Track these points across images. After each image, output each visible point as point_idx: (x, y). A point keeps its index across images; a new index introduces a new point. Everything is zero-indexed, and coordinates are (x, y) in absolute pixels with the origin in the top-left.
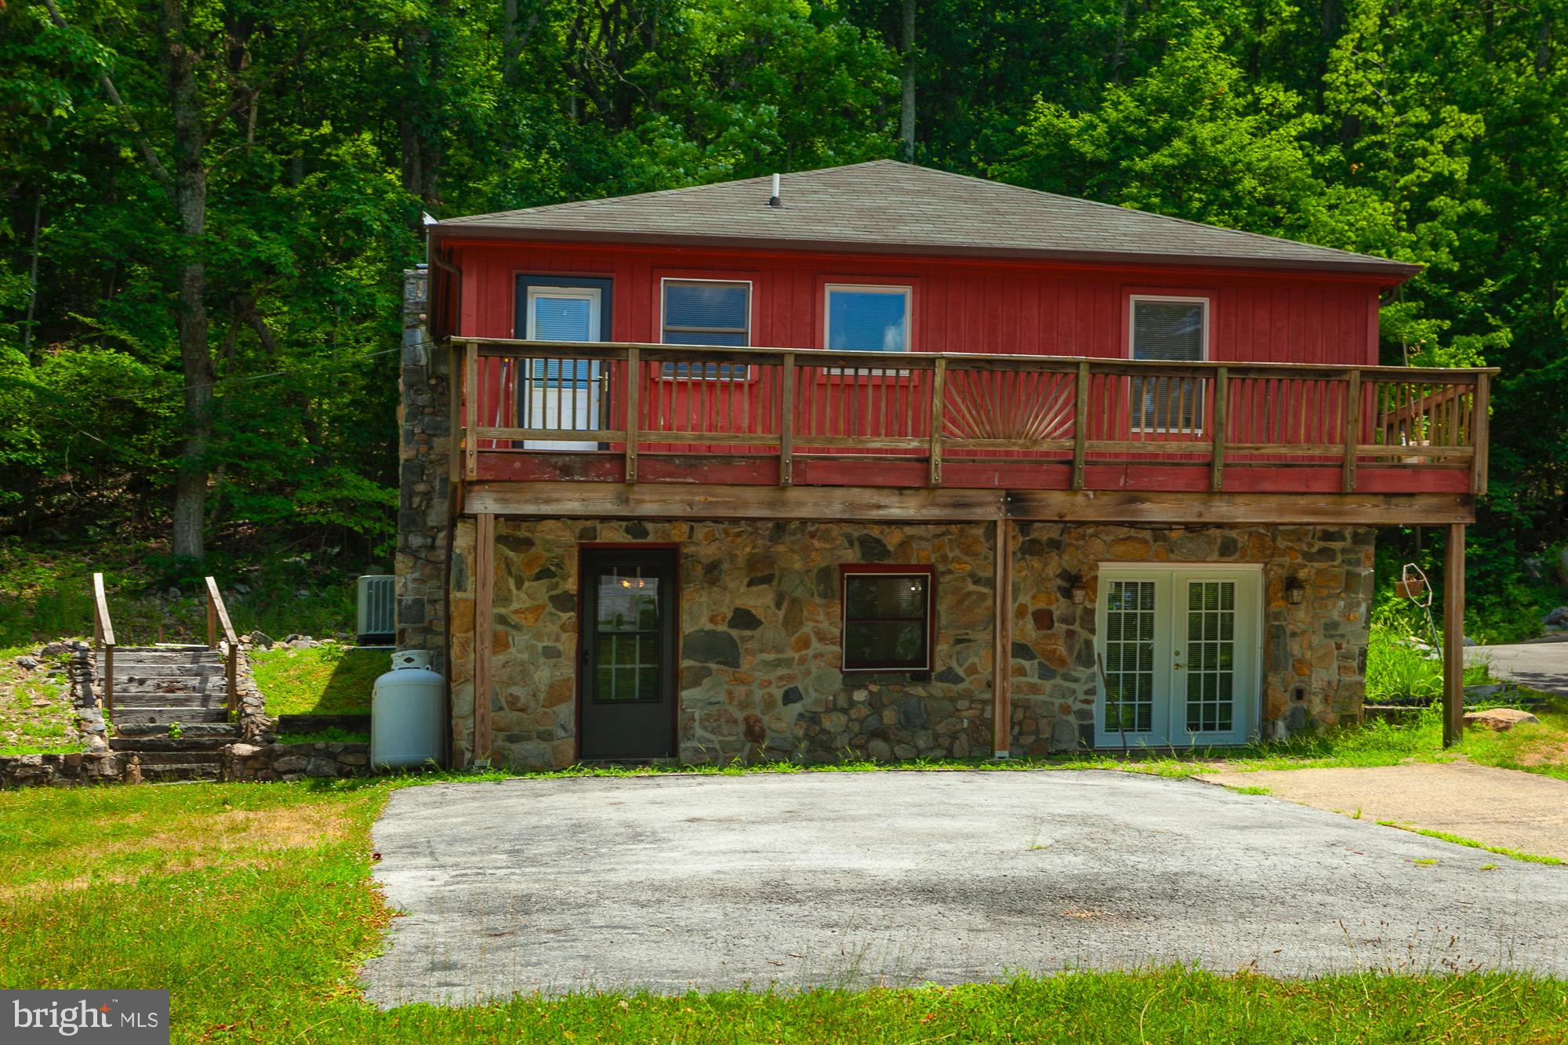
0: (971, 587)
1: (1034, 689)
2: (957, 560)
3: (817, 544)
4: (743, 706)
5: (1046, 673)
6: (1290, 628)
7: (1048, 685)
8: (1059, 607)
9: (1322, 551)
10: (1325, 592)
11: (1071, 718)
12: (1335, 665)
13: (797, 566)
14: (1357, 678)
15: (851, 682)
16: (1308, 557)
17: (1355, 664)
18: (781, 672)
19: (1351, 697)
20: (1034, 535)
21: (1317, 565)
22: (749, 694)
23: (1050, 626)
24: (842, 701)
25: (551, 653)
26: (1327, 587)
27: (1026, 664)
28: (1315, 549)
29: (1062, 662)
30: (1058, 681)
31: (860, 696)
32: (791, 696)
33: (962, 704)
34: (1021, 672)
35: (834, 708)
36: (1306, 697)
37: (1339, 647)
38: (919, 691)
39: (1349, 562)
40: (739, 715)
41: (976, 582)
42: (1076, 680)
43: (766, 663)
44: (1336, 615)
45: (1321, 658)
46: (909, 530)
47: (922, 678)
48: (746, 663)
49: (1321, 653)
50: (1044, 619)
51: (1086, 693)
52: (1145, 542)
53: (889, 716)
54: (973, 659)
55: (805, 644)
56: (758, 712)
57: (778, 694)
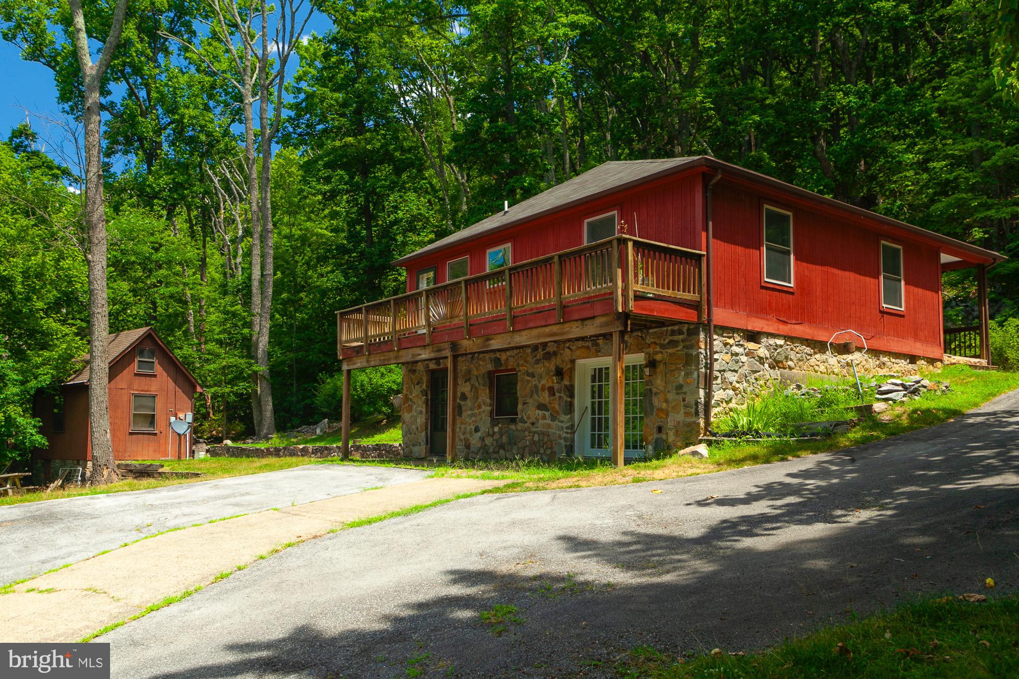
0: (527, 378)
1: (549, 426)
2: (522, 365)
3: (481, 363)
4: (464, 434)
5: (553, 418)
6: (654, 390)
7: (554, 424)
8: (556, 386)
9: (671, 342)
10: (674, 367)
11: (562, 441)
12: (682, 411)
13: (475, 373)
14: (694, 419)
15: (494, 423)
16: (663, 346)
17: (693, 410)
18: (473, 419)
19: (690, 431)
20: (547, 350)
21: (669, 351)
22: (465, 428)
23: (554, 395)
24: (491, 433)
25: (421, 412)
26: (675, 364)
27: (547, 414)
28: (667, 341)
29: (558, 413)
30: (557, 422)
31: (496, 429)
32: (477, 430)
33: (526, 433)
34: (544, 418)
35: (488, 435)
36: (664, 431)
37: (684, 400)
38: (513, 427)
39: (685, 347)
40: (462, 437)
41: (528, 375)
42: (563, 422)
43: (469, 415)
44: (681, 380)
45: (674, 408)
46: (508, 353)
47: (513, 421)
48: (464, 414)
49: (674, 404)
50: (551, 391)
51: (567, 428)
52: (588, 348)
53: (505, 439)
54: (529, 412)
55: (480, 407)
56: (468, 436)
57: (473, 428)
